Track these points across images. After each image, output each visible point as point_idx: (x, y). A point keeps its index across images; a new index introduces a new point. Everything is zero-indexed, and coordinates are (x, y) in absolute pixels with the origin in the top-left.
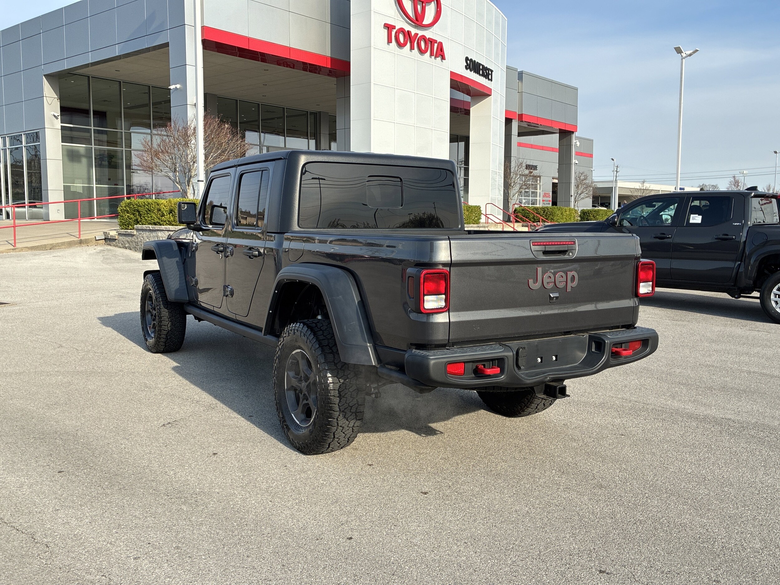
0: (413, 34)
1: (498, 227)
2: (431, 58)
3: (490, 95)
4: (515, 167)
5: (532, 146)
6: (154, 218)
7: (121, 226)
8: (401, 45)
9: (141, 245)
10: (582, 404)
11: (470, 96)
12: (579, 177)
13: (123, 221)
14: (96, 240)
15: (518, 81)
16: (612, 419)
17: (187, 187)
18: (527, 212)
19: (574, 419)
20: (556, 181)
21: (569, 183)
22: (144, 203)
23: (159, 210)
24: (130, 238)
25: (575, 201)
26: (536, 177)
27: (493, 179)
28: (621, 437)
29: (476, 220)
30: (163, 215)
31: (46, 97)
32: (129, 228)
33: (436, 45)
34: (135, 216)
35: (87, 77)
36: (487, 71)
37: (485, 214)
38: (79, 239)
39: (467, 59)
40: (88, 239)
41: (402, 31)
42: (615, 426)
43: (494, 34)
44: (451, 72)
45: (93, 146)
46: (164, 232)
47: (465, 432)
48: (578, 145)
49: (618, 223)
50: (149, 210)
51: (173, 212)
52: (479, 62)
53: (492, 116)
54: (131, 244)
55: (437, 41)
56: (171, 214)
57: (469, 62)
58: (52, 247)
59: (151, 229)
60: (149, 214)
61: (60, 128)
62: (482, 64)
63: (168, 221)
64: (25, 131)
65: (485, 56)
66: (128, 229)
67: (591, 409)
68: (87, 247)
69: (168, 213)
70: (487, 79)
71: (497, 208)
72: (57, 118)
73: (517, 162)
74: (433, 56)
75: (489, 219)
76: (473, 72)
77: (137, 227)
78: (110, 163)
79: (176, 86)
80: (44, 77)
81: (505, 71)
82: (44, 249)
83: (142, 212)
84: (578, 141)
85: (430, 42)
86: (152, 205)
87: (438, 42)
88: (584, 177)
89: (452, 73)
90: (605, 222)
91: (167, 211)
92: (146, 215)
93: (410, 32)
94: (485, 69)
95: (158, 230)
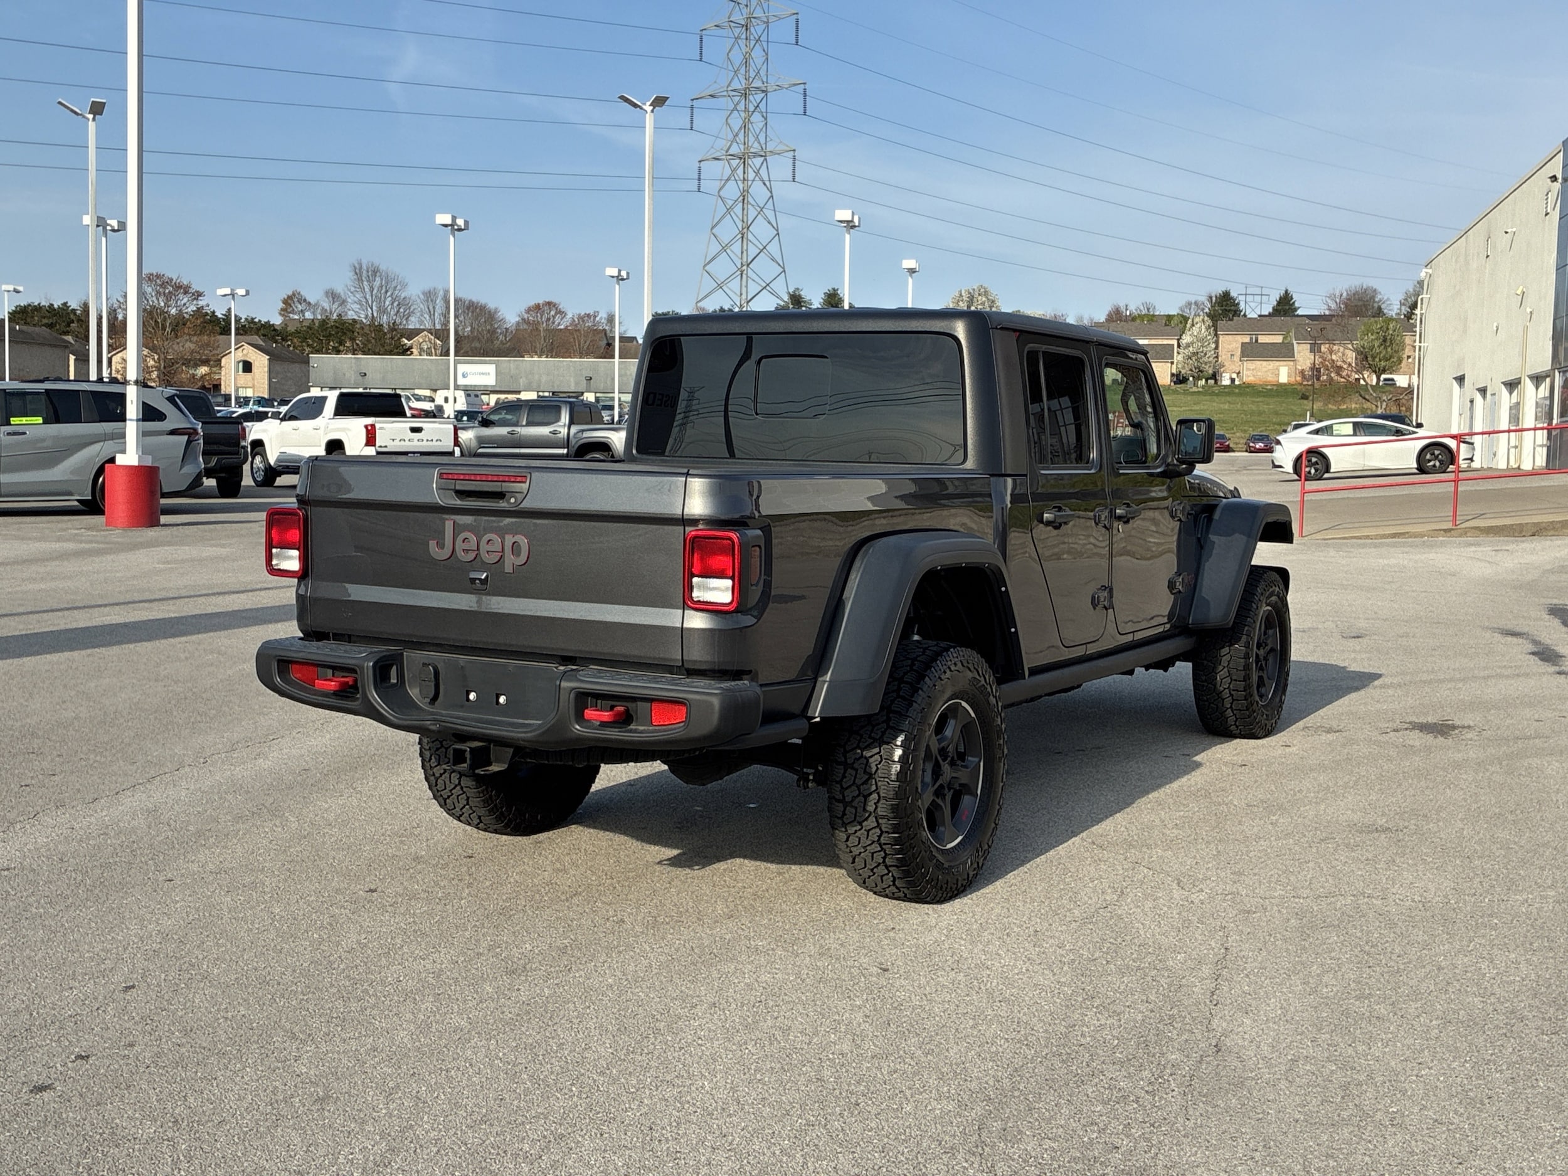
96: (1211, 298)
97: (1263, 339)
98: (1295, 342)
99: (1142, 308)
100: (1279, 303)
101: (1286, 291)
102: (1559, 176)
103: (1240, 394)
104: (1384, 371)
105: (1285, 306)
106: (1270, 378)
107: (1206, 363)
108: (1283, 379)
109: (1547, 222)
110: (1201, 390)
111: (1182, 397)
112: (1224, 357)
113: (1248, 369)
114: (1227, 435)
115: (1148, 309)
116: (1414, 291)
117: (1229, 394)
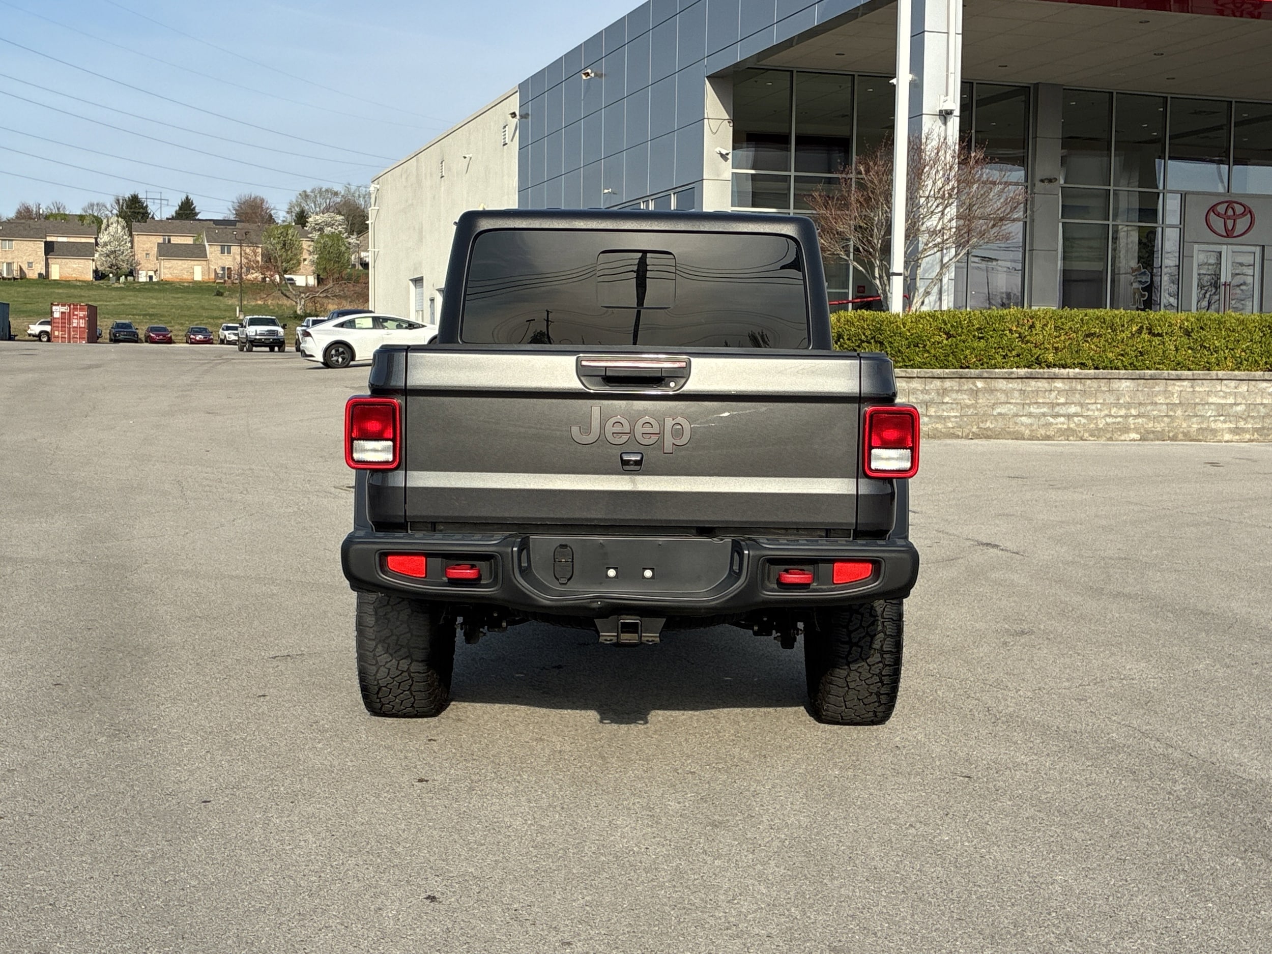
31: (708, 119)
35: (787, 74)
45: (792, 211)
61: (730, 179)
64: (676, 188)
72: (726, 159)
80: (707, 82)
96: (118, 200)
97: (175, 240)
98: (206, 243)
99: (52, 207)
100: (181, 208)
101: (187, 198)
102: (517, 113)
103: (160, 291)
104: (285, 272)
105: (187, 211)
106: (186, 276)
107: (123, 261)
108: (198, 277)
109: (505, 151)
110: (123, 286)
111: (107, 292)
112: (140, 256)
113: (165, 268)
114: (169, 329)
115: (58, 209)
116: (297, 201)
117: (149, 290)
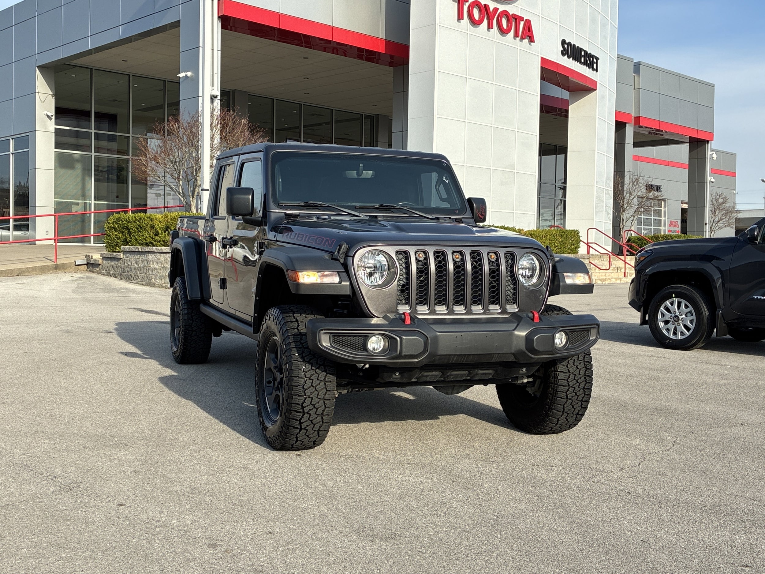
0: (491, 9)
1: (604, 260)
2: (516, 40)
3: (595, 90)
4: (630, 184)
5: (654, 161)
6: (147, 237)
7: (107, 248)
8: (475, 23)
9: (128, 271)
10: (681, 505)
11: (569, 91)
12: (717, 200)
13: (110, 241)
14: (76, 265)
15: (634, 74)
16: (731, 534)
17: (191, 199)
18: (645, 242)
19: (663, 531)
20: (685, 206)
21: (703, 207)
22: (135, 218)
23: (152, 227)
24: (116, 262)
25: (711, 230)
26: (660, 201)
27: (599, 198)
28: (744, 571)
29: (573, 249)
30: (157, 234)
31: (38, 93)
32: (117, 250)
33: (522, 23)
34: (123, 235)
35: (89, 70)
36: (591, 59)
37: (586, 242)
38: (54, 264)
39: (563, 42)
40: (66, 263)
41: (477, 5)
42: (735, 549)
43: (601, 12)
44: (542, 58)
45: (93, 154)
46: (155, 254)
47: (465, 549)
48: (715, 159)
49: (759, 239)
50: (141, 228)
51: (169, 230)
52: (580, 47)
53: (597, 116)
54: (116, 270)
55: (523, 18)
56: (167, 232)
57: (566, 46)
58: (20, 273)
59: (140, 250)
60: (141, 232)
61: (54, 131)
62: (585, 49)
63: (163, 241)
64: (14, 135)
65: (588, 40)
66: (115, 252)
67: (696, 515)
68: (64, 274)
69: (163, 231)
70: (591, 69)
71: (604, 235)
72: (51, 119)
73: (631, 177)
74: (519, 37)
75: (591, 248)
76: (571, 59)
77: (124, 249)
78: (118, 177)
79: (186, 73)
80: (37, 69)
81: (616, 60)
82: (9, 275)
83: (132, 229)
84: (714, 152)
85: (514, 20)
86: (145, 220)
87: (524, 20)
88: (722, 200)
89: (543, 60)
90: (740, 238)
91: (162, 228)
92: (136, 234)
93: (488, 6)
94: (588, 55)
95: (148, 252)
